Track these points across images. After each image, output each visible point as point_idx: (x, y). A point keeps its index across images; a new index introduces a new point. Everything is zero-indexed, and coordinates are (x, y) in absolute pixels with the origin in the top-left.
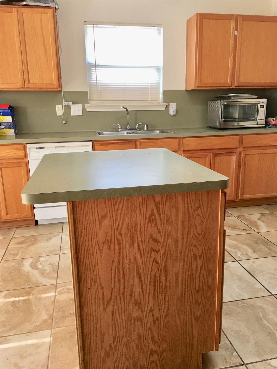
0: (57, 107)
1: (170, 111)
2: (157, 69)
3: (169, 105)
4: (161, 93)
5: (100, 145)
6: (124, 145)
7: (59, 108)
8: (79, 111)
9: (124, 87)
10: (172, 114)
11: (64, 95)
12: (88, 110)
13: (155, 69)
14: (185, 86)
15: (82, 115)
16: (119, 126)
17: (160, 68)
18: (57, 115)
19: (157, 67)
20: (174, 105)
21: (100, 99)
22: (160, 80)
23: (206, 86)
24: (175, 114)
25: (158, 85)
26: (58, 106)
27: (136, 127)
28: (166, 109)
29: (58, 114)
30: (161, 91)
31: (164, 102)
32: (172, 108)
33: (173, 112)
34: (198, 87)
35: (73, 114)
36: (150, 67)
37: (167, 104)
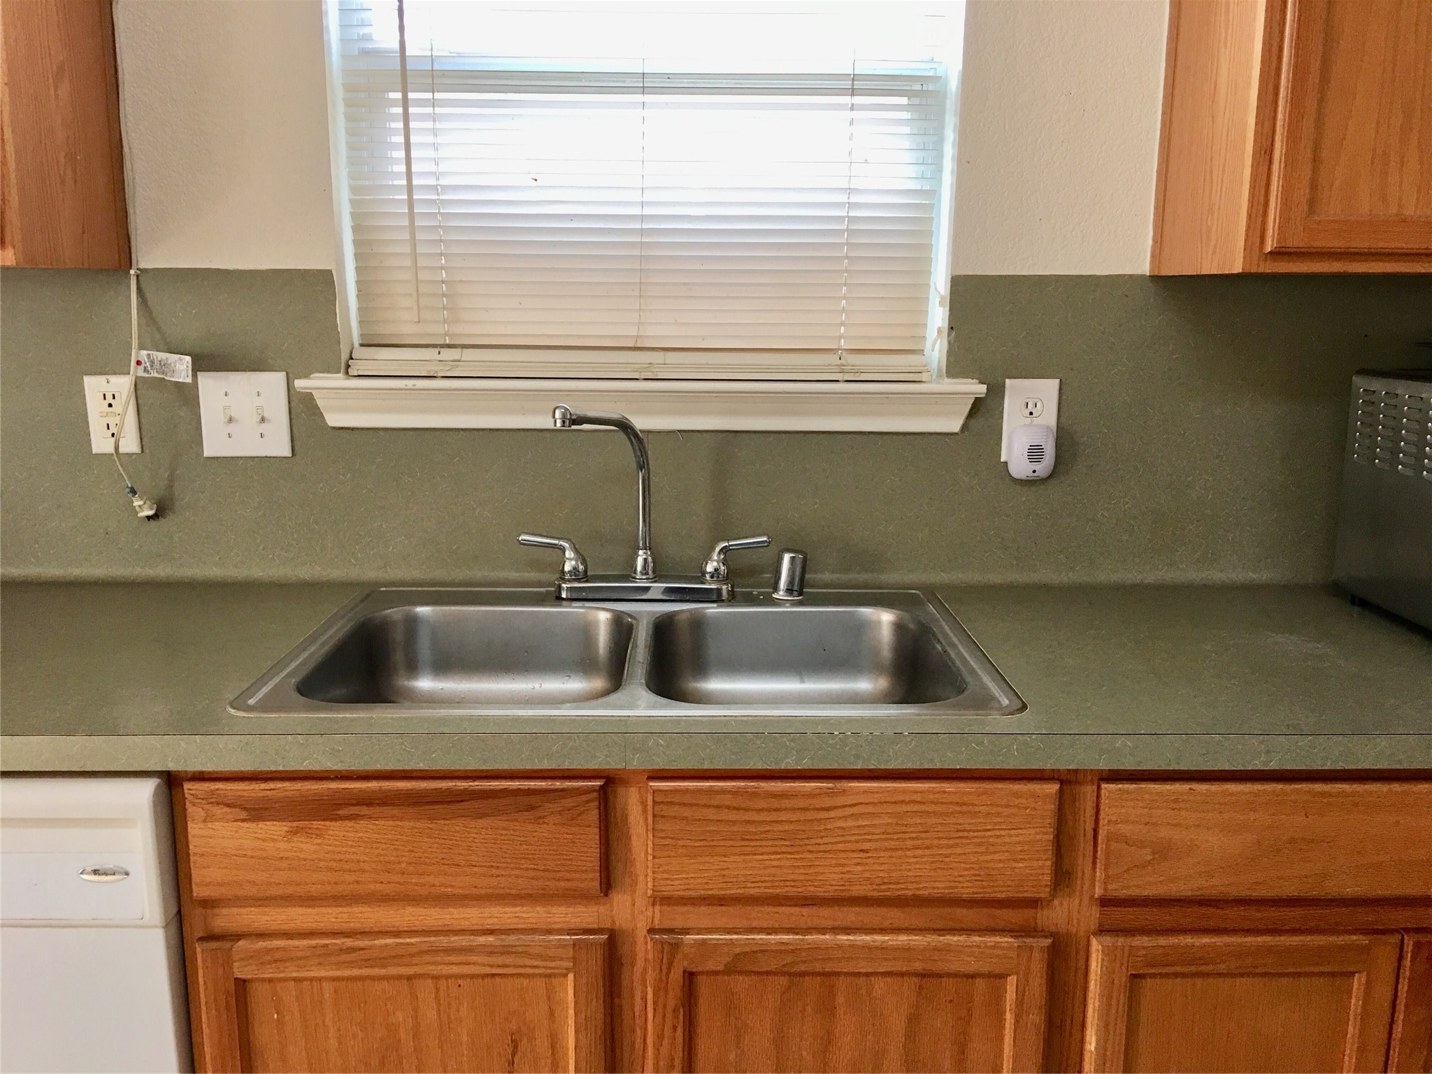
0: (94, 386)
1: (1010, 437)
2: (916, 101)
3: (996, 392)
4: (942, 293)
5: (243, 815)
6: (482, 822)
7: (110, 399)
8: (263, 420)
9: (633, 244)
10: (1020, 466)
11: (148, 295)
12: (333, 420)
13: (904, 101)
14: (1150, 242)
15: (288, 453)
16: (569, 554)
17: (940, 95)
18: (94, 451)
19: (917, 87)
20: (1047, 390)
21: (446, 334)
22: (933, 193)
23: (1363, 244)
24: (1044, 467)
25: (921, 229)
26: (102, 379)
27: (710, 568)
28: (973, 421)
29: (101, 444)
30: (940, 283)
31: (956, 366)
32: (1028, 421)
33: (1035, 453)
34: (1277, 254)
35: (215, 444)
36: (854, 85)
37: (982, 389)
